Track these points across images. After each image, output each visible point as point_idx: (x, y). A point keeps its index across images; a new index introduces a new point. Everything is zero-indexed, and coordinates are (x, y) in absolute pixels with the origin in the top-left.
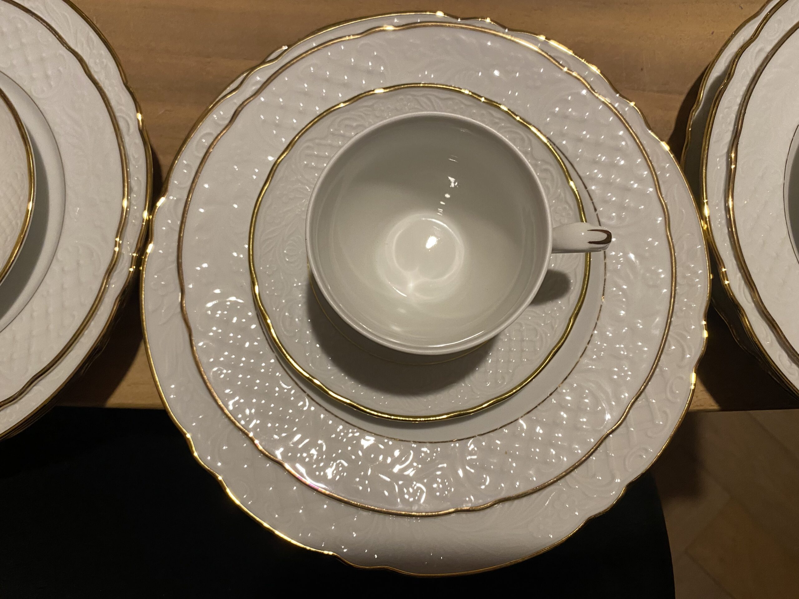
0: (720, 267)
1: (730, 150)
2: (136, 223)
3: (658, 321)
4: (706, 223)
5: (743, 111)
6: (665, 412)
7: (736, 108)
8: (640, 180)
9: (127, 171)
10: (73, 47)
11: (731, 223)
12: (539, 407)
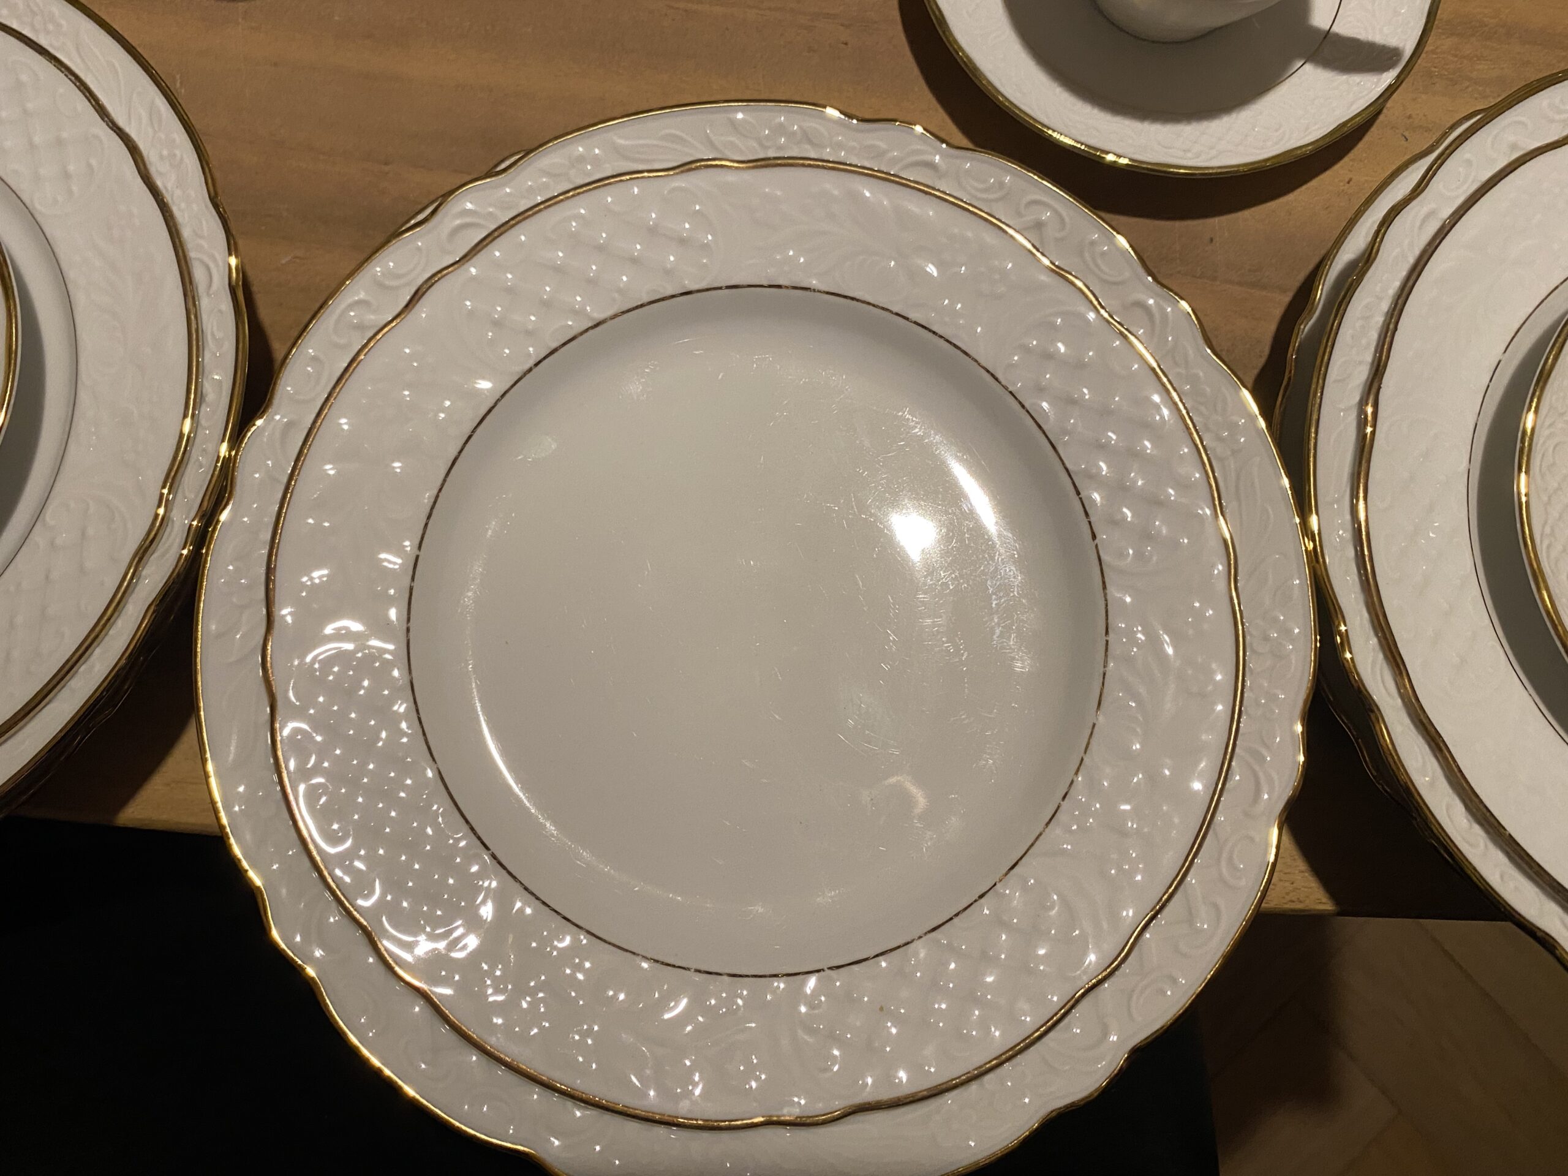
0: (1336, 623)
1: (1365, 399)
2: (204, 462)
3: (1203, 768)
4: (1314, 541)
5: (1392, 326)
6: (1216, 907)
7: (1379, 320)
8: (1183, 486)
9: (198, 361)
10: (121, 122)
11: (1360, 538)
12: (956, 920)
